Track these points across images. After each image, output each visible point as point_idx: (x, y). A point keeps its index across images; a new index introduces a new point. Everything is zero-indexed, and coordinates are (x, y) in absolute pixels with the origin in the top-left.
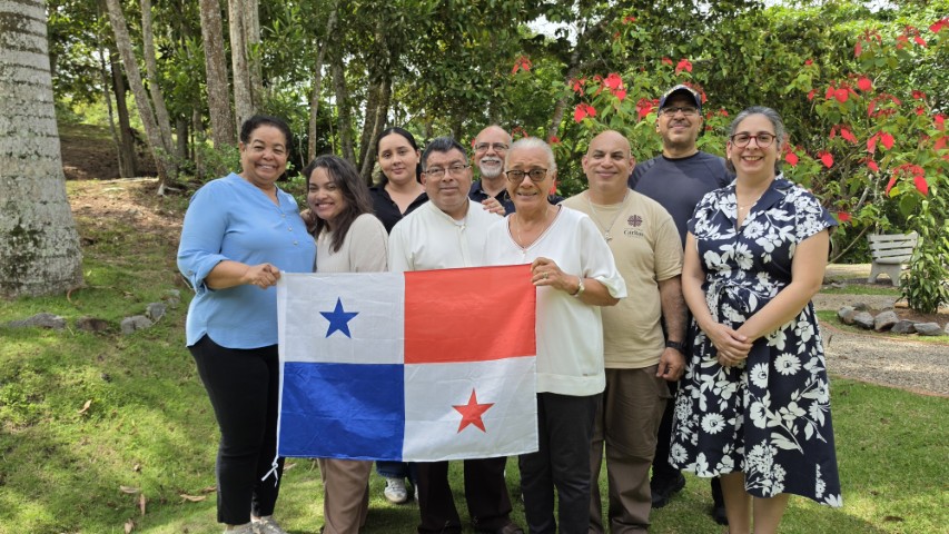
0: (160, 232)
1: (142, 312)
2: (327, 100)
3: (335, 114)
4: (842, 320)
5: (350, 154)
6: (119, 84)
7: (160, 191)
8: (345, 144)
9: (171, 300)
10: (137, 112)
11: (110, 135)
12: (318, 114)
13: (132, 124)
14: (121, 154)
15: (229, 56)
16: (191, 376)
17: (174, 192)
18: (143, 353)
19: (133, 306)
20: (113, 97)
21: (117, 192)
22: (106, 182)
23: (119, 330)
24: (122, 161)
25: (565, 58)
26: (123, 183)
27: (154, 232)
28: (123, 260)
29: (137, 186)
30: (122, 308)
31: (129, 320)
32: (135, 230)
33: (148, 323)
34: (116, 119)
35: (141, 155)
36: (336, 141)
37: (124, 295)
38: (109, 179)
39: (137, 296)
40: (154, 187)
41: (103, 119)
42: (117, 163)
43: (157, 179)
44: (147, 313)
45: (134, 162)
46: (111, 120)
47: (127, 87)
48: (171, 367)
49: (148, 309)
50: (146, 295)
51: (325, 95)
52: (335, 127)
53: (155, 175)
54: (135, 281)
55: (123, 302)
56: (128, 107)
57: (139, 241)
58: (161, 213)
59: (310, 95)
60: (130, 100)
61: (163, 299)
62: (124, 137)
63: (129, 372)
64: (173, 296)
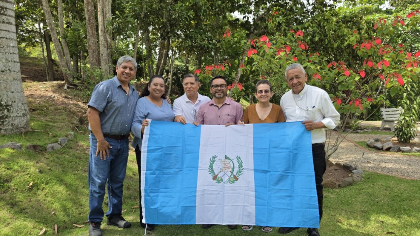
0: (65, 106)
1: (57, 142)
2: (141, 47)
3: (145, 52)
4: (369, 146)
5: (151, 71)
6: (47, 39)
7: (66, 87)
8: (149, 67)
9: (70, 136)
10: (55, 51)
11: (43, 62)
12: (137, 53)
13: (53, 57)
14: (48, 70)
15: (97, 27)
16: (78, 171)
17: (71, 88)
18: (57, 160)
19: (53, 139)
20: (44, 44)
21: (46, 88)
22: (41, 83)
23: (46, 150)
24: (48, 74)
25: (248, 29)
26: (48, 83)
27: (63, 106)
28: (48, 118)
29: (55, 85)
30: (47, 140)
31: (50, 145)
32: (54, 105)
33: (59, 147)
34: (46, 54)
35: (57, 71)
36: (145, 65)
37: (49, 134)
38: (42, 81)
39: (55, 135)
40: (63, 85)
41: (40, 55)
42: (46, 75)
43: (64, 82)
44: (59, 142)
45: (54, 74)
46: (43, 55)
47: (51, 40)
48: (69, 167)
49: (59, 140)
50: (58, 134)
51: (140, 45)
52: (145, 59)
53: (63, 80)
54: (54, 128)
55: (48, 137)
56: (51, 49)
57: (56, 110)
58: (66, 97)
59: (134, 45)
60: (52, 46)
61: (66, 136)
62: (49, 63)
63: (50, 169)
64: (71, 135)
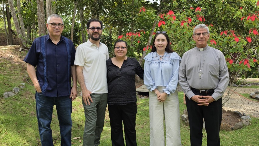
0: (19, 63)
1: (11, 91)
2: (77, 21)
3: (80, 26)
4: (251, 97)
5: (85, 39)
6: (8, 14)
7: (20, 50)
8: (83, 35)
9: (21, 87)
10: (14, 24)
11: (5, 32)
12: (74, 26)
13: (12, 28)
14: (8, 38)
15: (45, 7)
16: (27, 113)
17: (25, 50)
18: (11, 105)
19: (8, 89)
20: (6, 19)
21: (5, 50)
22: (2, 46)
23: (3, 96)
24: (8, 40)
26: (8, 47)
27: (17, 63)
28: (6, 73)
29: (13, 48)
30: (4, 89)
31: (6, 93)
32: (11, 63)
33: (13, 94)
34: (7, 27)
35: (15, 38)
36: (80, 34)
37: (5, 84)
38: (4, 46)
39: (10, 85)
40: (18, 49)
41: (3, 27)
42: (6, 41)
43: (19, 46)
44: (13, 91)
45: (12, 40)
46: (5, 27)
47: (11, 16)
48: (20, 110)
49: (14, 89)
50: (13, 85)
52: (80, 30)
54: (10, 80)
55: (5, 87)
56: (11, 23)
57: (12, 66)
58: (20, 57)
59: (72, 20)
60: (12, 21)
61: (19, 86)
62: (9, 32)
63: (5, 112)
64: (22, 85)
